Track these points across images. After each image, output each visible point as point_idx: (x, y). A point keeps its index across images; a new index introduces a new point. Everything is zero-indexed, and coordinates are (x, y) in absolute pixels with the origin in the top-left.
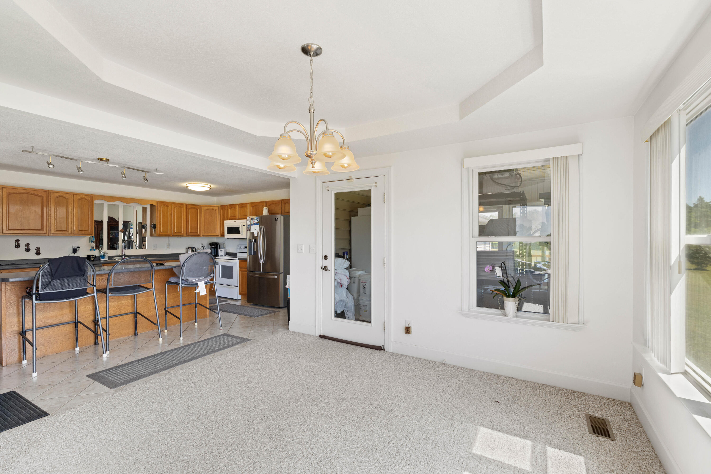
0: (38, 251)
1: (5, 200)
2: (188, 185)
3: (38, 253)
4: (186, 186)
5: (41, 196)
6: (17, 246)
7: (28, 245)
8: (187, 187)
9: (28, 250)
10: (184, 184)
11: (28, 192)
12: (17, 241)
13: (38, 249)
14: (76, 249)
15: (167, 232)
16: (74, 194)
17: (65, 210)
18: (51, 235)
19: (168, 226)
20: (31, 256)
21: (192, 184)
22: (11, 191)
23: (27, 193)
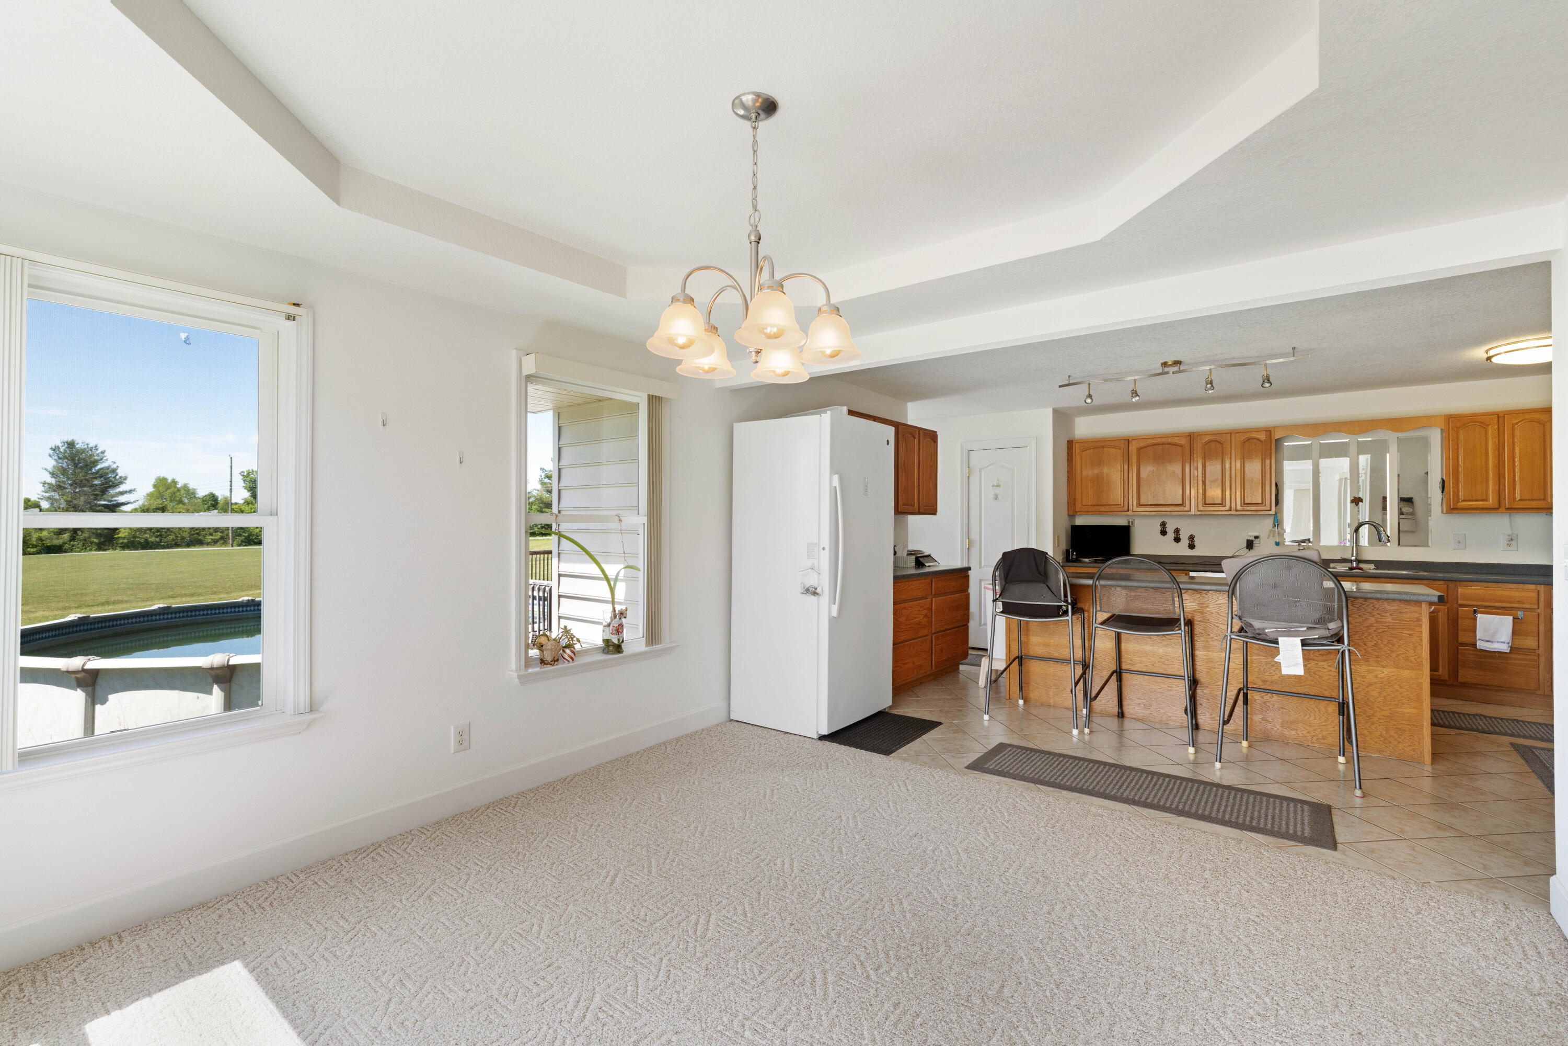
0: (1192, 541)
1: (1134, 459)
2: (1491, 353)
3: (1192, 546)
4: (1486, 356)
5: (1181, 446)
6: (1164, 533)
7: (1177, 531)
8: (1489, 359)
9: (1177, 540)
10: (1479, 353)
11: (1164, 440)
12: (1163, 524)
13: (1192, 538)
14: (1252, 541)
15: (1486, 500)
16: (1231, 433)
17: (1219, 467)
18: (1199, 513)
19: (1487, 481)
20: (1181, 550)
21: (1503, 347)
22: (1142, 444)
23: (1163, 444)
